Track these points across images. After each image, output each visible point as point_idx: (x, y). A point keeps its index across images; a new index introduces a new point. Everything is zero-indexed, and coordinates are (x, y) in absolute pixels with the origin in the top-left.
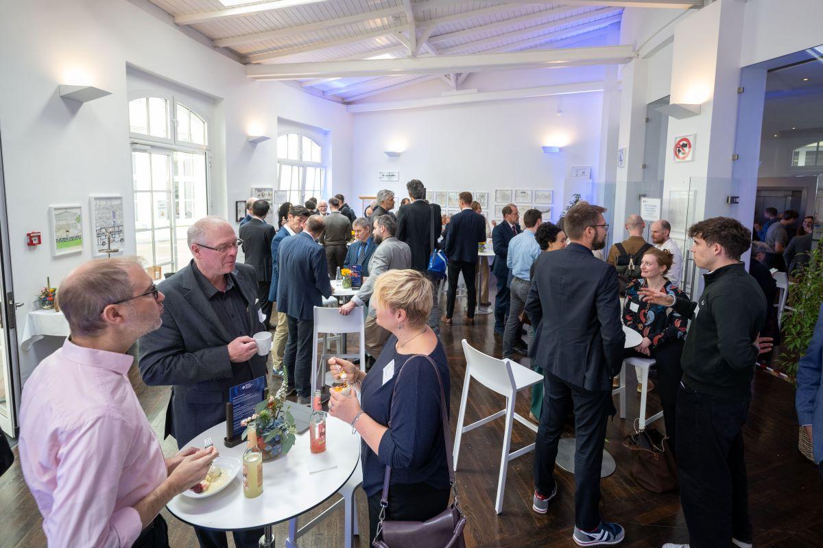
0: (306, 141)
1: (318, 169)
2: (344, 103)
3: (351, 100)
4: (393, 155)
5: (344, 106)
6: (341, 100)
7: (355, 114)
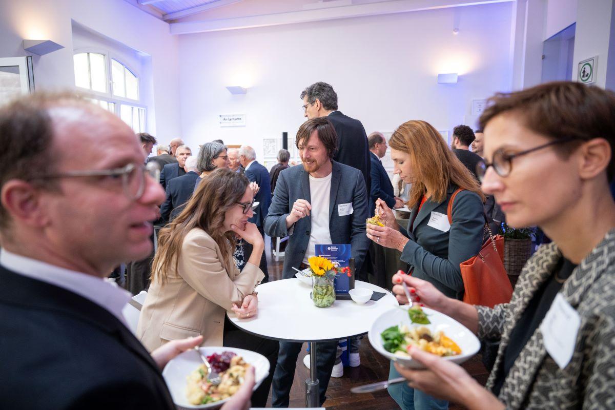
0: (117, 68)
1: (136, 109)
2: (166, 21)
3: (173, 17)
4: (237, 92)
5: (167, 24)
6: (161, 17)
7: (181, 37)
